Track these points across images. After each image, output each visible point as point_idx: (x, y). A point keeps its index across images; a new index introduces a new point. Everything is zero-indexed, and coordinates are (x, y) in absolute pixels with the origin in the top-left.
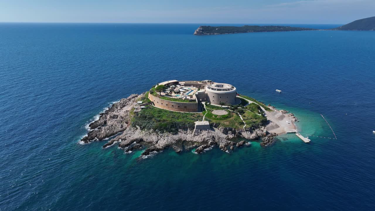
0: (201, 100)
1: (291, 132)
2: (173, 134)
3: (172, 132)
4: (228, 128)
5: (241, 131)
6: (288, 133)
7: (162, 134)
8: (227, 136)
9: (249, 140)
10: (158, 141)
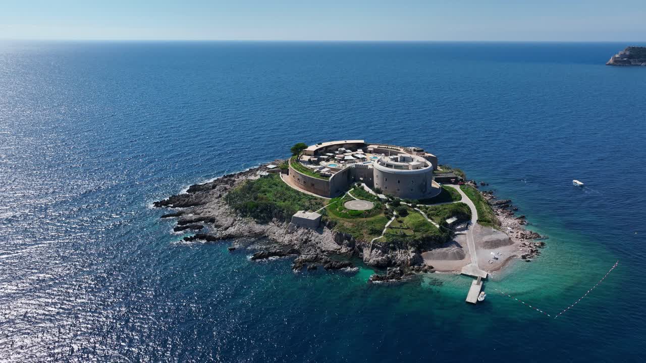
0: (361, 179)
1: (470, 274)
2: (257, 223)
3: (258, 218)
4: (344, 235)
5: (364, 245)
6: (462, 274)
7: (241, 218)
8: (339, 247)
9: (366, 264)
10: (230, 227)
